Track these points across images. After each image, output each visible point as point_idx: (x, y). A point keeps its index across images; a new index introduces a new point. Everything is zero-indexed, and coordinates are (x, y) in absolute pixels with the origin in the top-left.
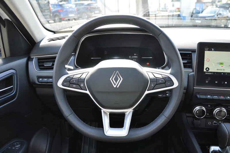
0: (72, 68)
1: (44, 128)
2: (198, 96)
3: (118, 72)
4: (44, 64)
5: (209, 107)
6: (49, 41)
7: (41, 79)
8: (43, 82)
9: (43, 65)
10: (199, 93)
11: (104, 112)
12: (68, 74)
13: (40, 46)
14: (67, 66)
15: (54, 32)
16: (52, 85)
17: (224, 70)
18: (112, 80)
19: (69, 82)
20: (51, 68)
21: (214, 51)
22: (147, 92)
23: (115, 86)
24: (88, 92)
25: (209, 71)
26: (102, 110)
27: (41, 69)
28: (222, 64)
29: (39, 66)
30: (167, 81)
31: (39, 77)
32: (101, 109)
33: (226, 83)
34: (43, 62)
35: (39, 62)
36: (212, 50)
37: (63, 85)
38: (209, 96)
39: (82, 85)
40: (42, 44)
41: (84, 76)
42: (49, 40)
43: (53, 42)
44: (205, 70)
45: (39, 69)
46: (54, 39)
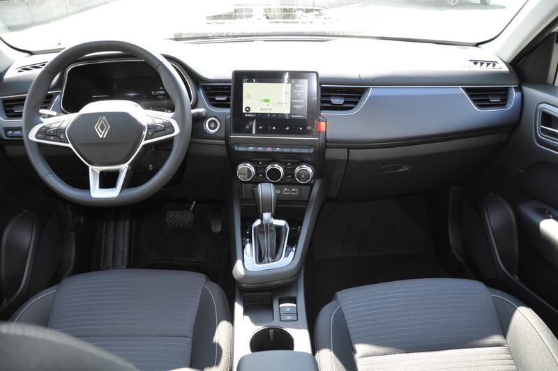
0: (54, 113)
1: (26, 211)
2: (236, 148)
3: (104, 118)
4: (14, 109)
5: (261, 165)
6: (20, 71)
7: (10, 132)
8: (15, 137)
9: (12, 111)
10: (238, 144)
11: (92, 170)
12: (43, 122)
13: (4, 81)
14: (42, 111)
15: (31, 53)
16: (22, 140)
17: (271, 109)
18: (97, 128)
19: (44, 133)
20: (20, 115)
21: (256, 82)
22: (144, 143)
23: (101, 136)
24: (70, 145)
25: (250, 112)
26: (90, 168)
27: (10, 117)
28: (267, 101)
29: (6, 112)
30: (168, 128)
31: (7, 130)
32: (88, 167)
33: (274, 128)
34: (12, 106)
35: (5, 107)
36: (253, 82)
37: (37, 136)
38: (259, 148)
39: (62, 137)
40: (7, 76)
41: (64, 125)
42: (19, 69)
43: (25, 72)
44: (244, 111)
45: (6, 117)
46: (37, 65)
